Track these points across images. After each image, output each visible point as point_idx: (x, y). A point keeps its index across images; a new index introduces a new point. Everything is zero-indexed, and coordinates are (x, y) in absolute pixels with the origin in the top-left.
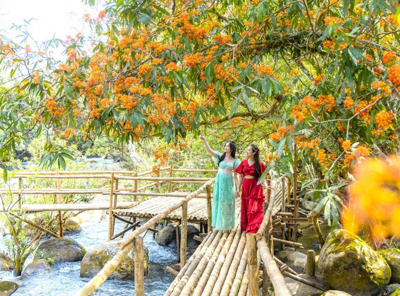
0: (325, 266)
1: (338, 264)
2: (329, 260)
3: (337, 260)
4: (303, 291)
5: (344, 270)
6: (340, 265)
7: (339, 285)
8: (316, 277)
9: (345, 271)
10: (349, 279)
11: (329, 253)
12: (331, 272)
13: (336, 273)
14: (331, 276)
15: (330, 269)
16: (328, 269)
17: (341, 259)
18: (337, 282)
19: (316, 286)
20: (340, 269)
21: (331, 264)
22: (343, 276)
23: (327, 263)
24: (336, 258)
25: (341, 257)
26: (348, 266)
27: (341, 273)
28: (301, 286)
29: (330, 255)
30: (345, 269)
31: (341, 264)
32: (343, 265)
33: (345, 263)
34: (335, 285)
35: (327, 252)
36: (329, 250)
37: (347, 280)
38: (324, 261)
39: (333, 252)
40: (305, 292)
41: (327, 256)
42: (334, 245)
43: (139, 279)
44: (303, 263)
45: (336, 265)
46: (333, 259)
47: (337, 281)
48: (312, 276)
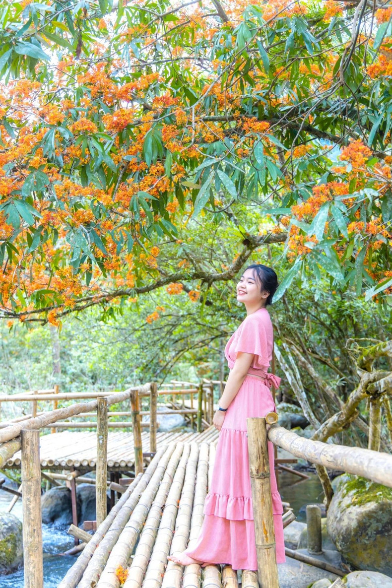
0: (342, 529)
1: (365, 523)
2: (350, 519)
3: (364, 517)
4: (305, 578)
5: (376, 534)
6: (369, 526)
7: (368, 562)
8: (323, 553)
9: (378, 535)
10: (385, 550)
11: (348, 506)
12: (354, 539)
13: (363, 540)
14: (354, 546)
15: (353, 533)
16: (349, 534)
17: (370, 515)
18: (364, 557)
19: (327, 567)
20: (369, 533)
21: (354, 524)
22: (375, 546)
23: (345, 523)
24: (362, 513)
25: (370, 511)
26: (383, 527)
27: (372, 539)
28: (301, 570)
29: (349, 510)
30: (378, 532)
31: (371, 523)
32: (374, 525)
33: (378, 521)
34: (361, 562)
35: (344, 505)
36: (347, 501)
37: (381, 551)
38: (341, 520)
39: (354, 504)
40: (308, 580)
41: (343, 511)
42: (354, 491)
43: (32, 517)
44: (293, 536)
45: (362, 527)
46: (357, 515)
47: (364, 555)
48: (317, 552)
